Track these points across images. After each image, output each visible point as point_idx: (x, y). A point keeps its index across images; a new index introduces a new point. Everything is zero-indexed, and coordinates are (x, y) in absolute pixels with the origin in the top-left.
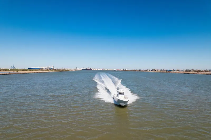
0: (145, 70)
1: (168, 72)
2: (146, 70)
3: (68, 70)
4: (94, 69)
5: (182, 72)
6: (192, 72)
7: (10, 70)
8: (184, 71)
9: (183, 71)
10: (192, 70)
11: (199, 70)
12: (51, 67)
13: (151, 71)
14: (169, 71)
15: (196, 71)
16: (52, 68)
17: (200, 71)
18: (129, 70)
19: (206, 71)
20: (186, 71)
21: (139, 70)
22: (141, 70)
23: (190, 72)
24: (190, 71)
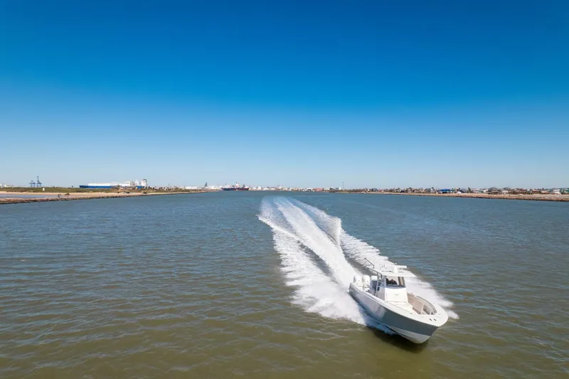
0: (386, 191)
1: (442, 194)
2: (391, 191)
3: (188, 191)
4: (255, 189)
5: (480, 195)
6: (505, 194)
7: (44, 189)
8: (485, 191)
9: (482, 192)
10: (505, 189)
11: (521, 190)
12: (140, 183)
13: (402, 192)
14: (445, 191)
15: (514, 193)
16: (143, 184)
17: (525, 192)
18: (346, 191)
19: (540, 193)
20: (490, 191)
21: (372, 190)
22: (376, 190)
23: (498, 196)
24: (499, 192)
